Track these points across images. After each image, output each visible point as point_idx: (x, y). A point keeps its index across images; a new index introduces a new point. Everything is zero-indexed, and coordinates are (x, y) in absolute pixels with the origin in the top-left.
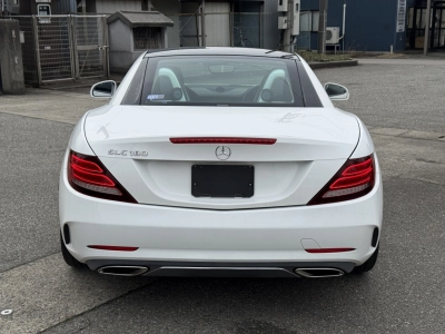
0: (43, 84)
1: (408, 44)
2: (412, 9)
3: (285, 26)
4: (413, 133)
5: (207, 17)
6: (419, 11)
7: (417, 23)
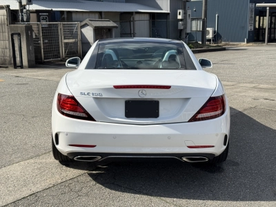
0: (44, 62)
1: (255, 38)
2: (257, 17)
3: (182, 28)
4: (261, 86)
5: (136, 23)
6: (262, 18)
7: (261, 25)
